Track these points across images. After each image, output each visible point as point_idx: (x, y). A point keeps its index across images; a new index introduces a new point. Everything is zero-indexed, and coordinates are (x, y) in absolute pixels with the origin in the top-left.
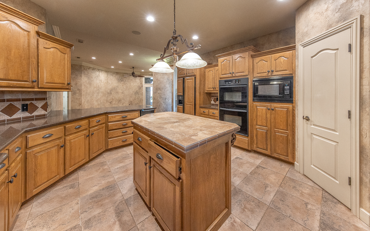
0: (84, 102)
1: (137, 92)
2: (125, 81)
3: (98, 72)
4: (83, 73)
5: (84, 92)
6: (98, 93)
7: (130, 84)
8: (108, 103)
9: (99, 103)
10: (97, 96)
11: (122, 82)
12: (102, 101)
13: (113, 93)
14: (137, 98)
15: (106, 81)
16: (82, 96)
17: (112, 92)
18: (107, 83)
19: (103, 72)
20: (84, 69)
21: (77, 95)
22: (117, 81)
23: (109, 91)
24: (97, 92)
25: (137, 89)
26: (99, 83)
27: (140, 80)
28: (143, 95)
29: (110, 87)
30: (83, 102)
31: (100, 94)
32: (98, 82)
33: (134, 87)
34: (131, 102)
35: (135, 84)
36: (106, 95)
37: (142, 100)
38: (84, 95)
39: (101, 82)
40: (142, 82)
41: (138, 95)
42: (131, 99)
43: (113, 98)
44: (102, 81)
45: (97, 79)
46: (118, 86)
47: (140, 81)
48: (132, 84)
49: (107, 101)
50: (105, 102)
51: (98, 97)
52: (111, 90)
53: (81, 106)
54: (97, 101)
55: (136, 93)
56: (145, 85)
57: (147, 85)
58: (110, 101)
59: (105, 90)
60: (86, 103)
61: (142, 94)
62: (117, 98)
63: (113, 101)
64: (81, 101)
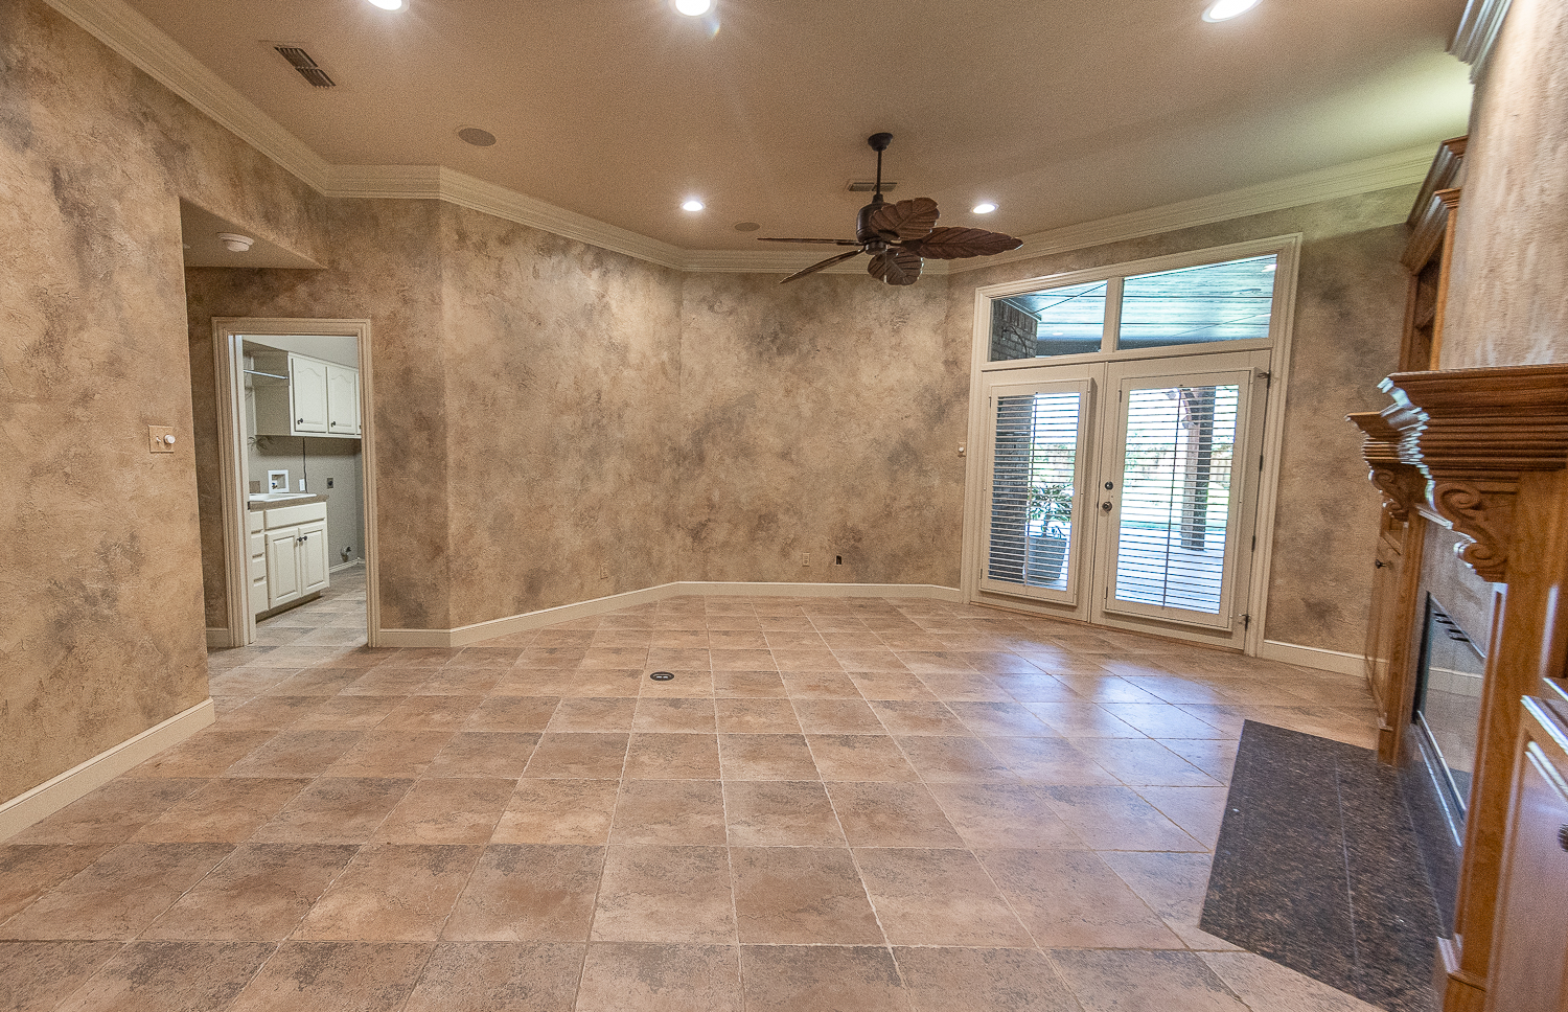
0: (470, 529)
1: (905, 446)
2: (805, 347)
3: (595, 274)
4: (447, 274)
5: (462, 439)
6: (594, 454)
7: (854, 373)
8: (679, 535)
9: (605, 534)
10: (584, 479)
11: (789, 360)
12: (626, 522)
13: (713, 454)
14: (904, 501)
15: (665, 356)
16: (443, 479)
17: (706, 446)
18: (672, 372)
19: (637, 279)
20: (462, 237)
21: (416, 466)
22: (744, 355)
23: (684, 440)
24: (586, 444)
25: (911, 424)
26: (601, 374)
27: (945, 332)
28: (961, 480)
29: (693, 407)
30: (454, 528)
31: (610, 463)
32: (594, 358)
33: (888, 400)
34: (857, 536)
35: (894, 375)
36: (667, 473)
37: (957, 527)
38: (462, 467)
39: (624, 362)
40: (968, 345)
41: (922, 472)
42: (858, 513)
43: (716, 496)
44: (633, 357)
45: (582, 335)
46: (749, 399)
47: (946, 345)
48: (868, 374)
49: (670, 520)
50: (656, 524)
51: (595, 488)
52: (704, 431)
53: (440, 560)
54: (584, 520)
55: (905, 456)
56: (989, 380)
57: (1011, 378)
58: (693, 521)
59: (653, 430)
60: (482, 536)
61: (956, 470)
62: (744, 498)
63: (711, 525)
64: (444, 526)
